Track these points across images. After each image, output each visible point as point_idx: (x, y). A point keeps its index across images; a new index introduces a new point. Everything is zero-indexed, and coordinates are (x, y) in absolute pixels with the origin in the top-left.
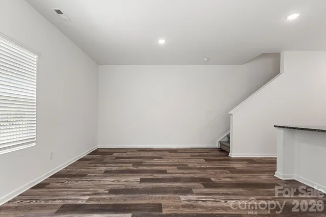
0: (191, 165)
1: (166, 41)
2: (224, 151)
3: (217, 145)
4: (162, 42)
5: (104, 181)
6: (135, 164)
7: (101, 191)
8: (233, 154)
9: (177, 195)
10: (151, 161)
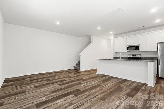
0: (71, 76)
1: (60, 23)
2: (76, 70)
3: (73, 68)
4: (58, 23)
5: (42, 90)
6: (47, 80)
7: (47, 93)
8: (81, 70)
9: (79, 85)
10: (53, 78)
